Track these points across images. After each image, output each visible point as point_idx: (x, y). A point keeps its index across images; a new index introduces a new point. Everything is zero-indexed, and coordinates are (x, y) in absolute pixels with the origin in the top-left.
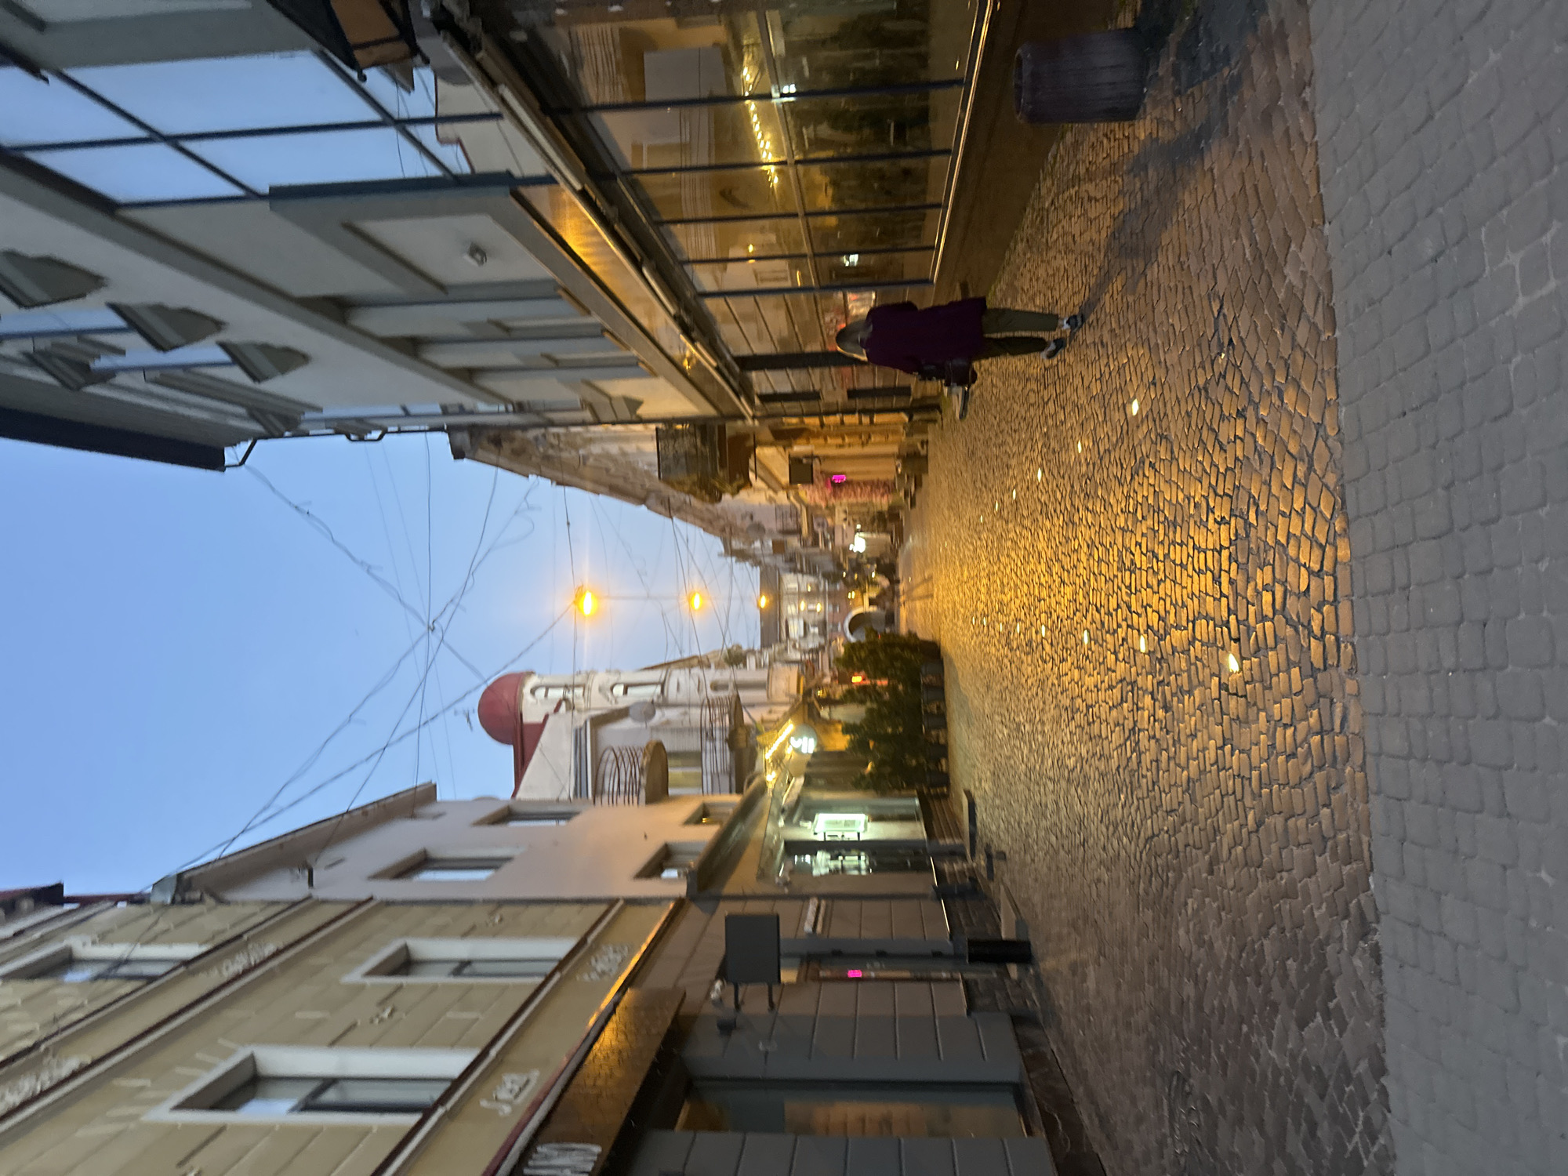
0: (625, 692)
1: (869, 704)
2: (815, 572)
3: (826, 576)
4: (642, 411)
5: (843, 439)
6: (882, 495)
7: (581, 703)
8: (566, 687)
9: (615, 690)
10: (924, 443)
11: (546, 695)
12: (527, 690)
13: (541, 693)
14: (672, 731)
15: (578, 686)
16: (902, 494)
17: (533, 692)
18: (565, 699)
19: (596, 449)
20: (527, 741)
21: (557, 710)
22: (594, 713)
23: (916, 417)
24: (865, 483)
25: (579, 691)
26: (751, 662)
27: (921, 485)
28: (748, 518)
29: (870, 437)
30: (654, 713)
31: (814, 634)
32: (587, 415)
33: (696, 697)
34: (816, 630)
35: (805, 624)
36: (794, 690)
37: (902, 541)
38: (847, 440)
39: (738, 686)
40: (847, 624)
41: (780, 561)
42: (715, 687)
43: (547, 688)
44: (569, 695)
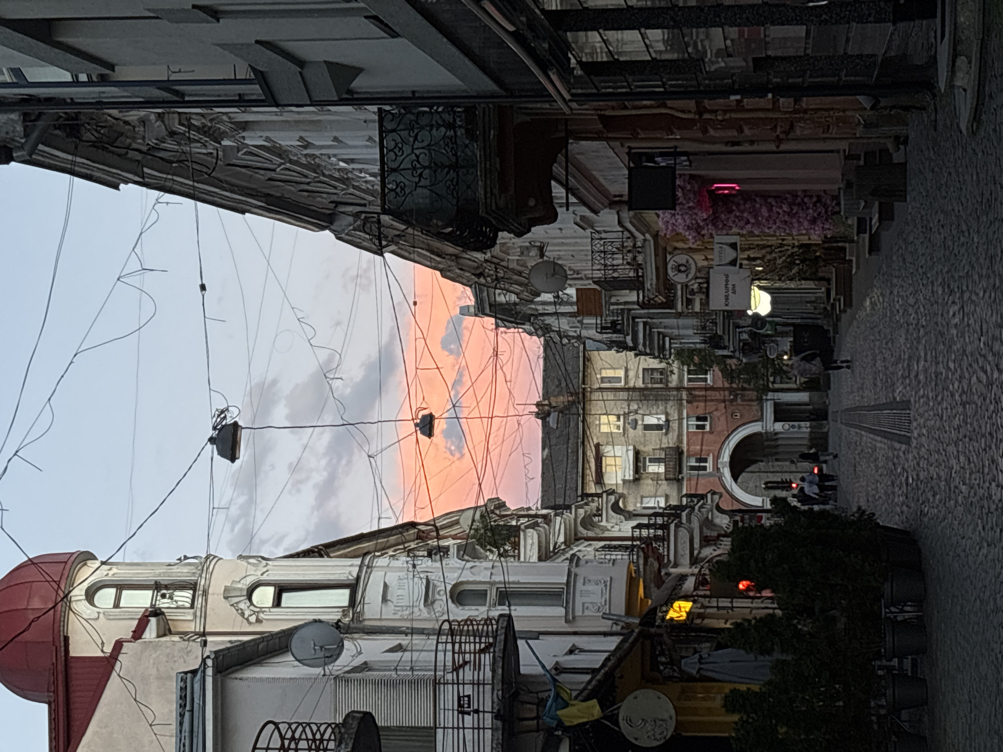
0: (277, 602)
1: (777, 655)
2: (662, 348)
3: (685, 356)
4: (360, 84)
5: (741, 130)
6: (813, 221)
7: (187, 622)
8: (157, 587)
9: (255, 596)
10: (901, 141)
11: (117, 605)
12: (78, 593)
13: (106, 597)
14: (378, 683)
15: (182, 586)
16: (853, 221)
17: (90, 595)
18: (156, 612)
19: (253, 140)
20: (77, 697)
21: (138, 634)
22: (216, 643)
23: (883, 102)
24: (779, 197)
25: (183, 597)
26: (530, 542)
27: (892, 219)
28: (534, 252)
29: (792, 127)
30: (341, 647)
31: (656, 477)
32: (255, 90)
33: (423, 617)
34: (661, 469)
35: (637, 453)
36: (619, 607)
37: (849, 304)
38: (747, 131)
39: (506, 596)
40: (726, 457)
41: (590, 327)
42: (460, 595)
43: (121, 587)
44: (163, 603)
